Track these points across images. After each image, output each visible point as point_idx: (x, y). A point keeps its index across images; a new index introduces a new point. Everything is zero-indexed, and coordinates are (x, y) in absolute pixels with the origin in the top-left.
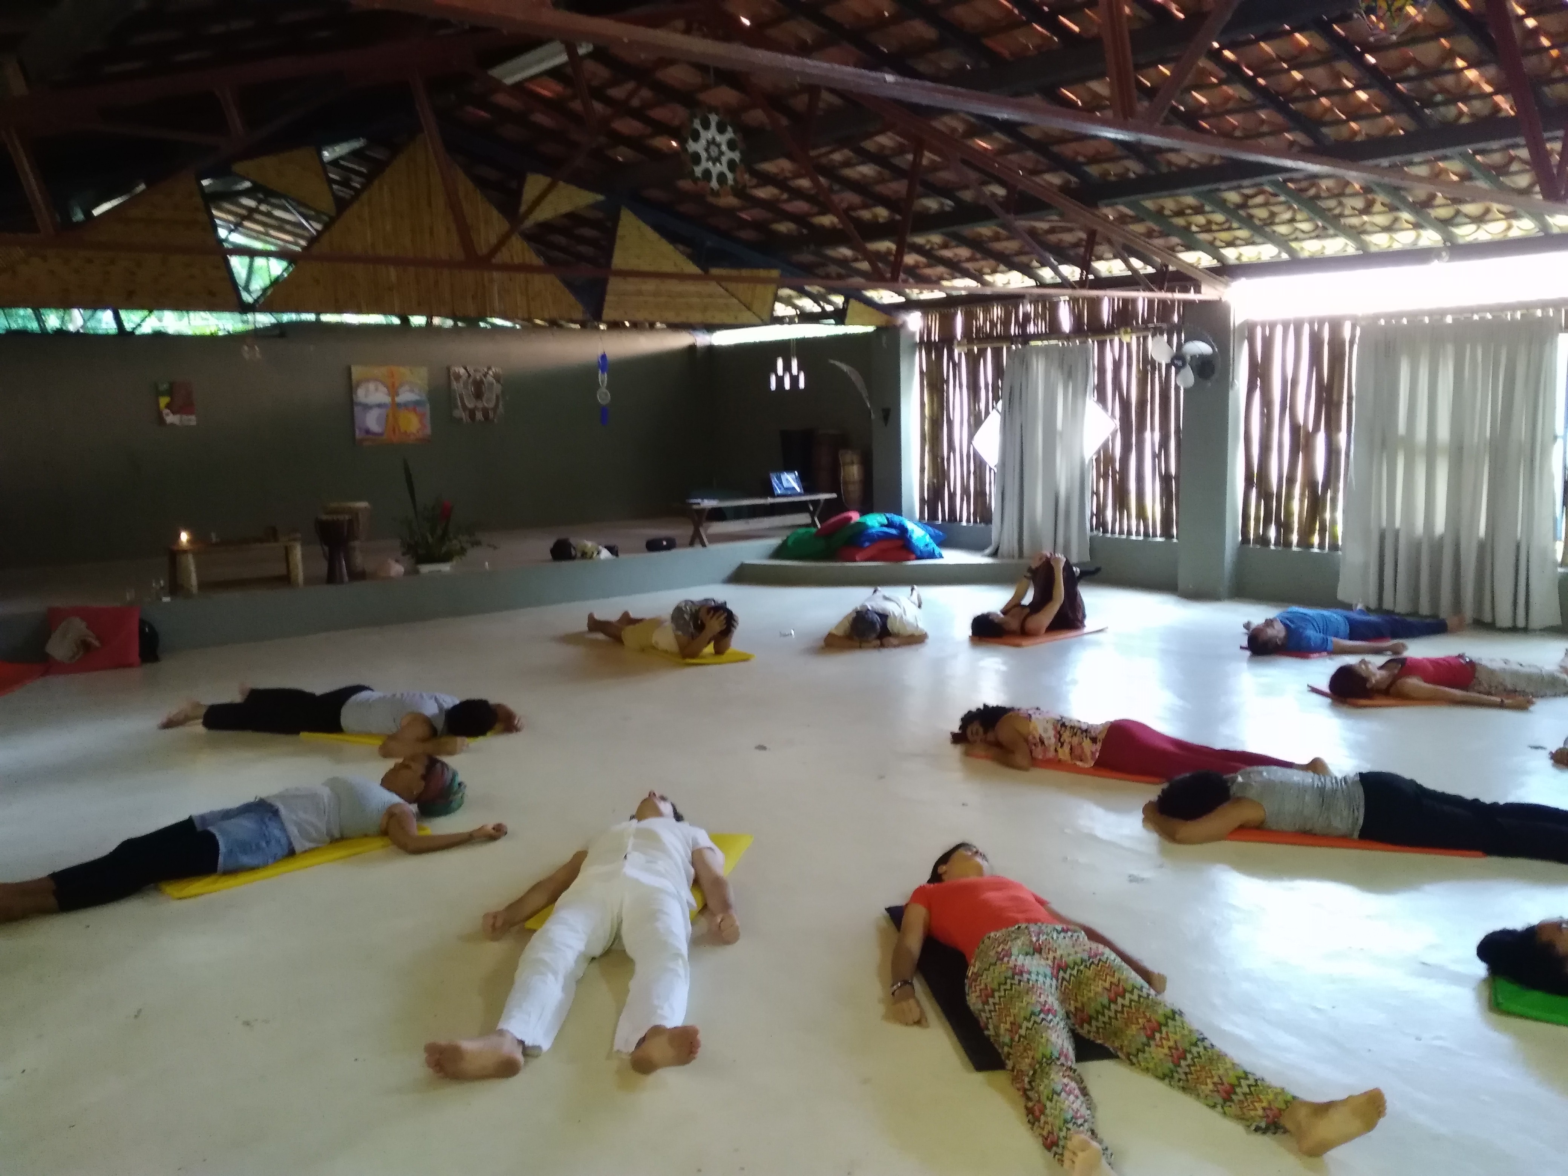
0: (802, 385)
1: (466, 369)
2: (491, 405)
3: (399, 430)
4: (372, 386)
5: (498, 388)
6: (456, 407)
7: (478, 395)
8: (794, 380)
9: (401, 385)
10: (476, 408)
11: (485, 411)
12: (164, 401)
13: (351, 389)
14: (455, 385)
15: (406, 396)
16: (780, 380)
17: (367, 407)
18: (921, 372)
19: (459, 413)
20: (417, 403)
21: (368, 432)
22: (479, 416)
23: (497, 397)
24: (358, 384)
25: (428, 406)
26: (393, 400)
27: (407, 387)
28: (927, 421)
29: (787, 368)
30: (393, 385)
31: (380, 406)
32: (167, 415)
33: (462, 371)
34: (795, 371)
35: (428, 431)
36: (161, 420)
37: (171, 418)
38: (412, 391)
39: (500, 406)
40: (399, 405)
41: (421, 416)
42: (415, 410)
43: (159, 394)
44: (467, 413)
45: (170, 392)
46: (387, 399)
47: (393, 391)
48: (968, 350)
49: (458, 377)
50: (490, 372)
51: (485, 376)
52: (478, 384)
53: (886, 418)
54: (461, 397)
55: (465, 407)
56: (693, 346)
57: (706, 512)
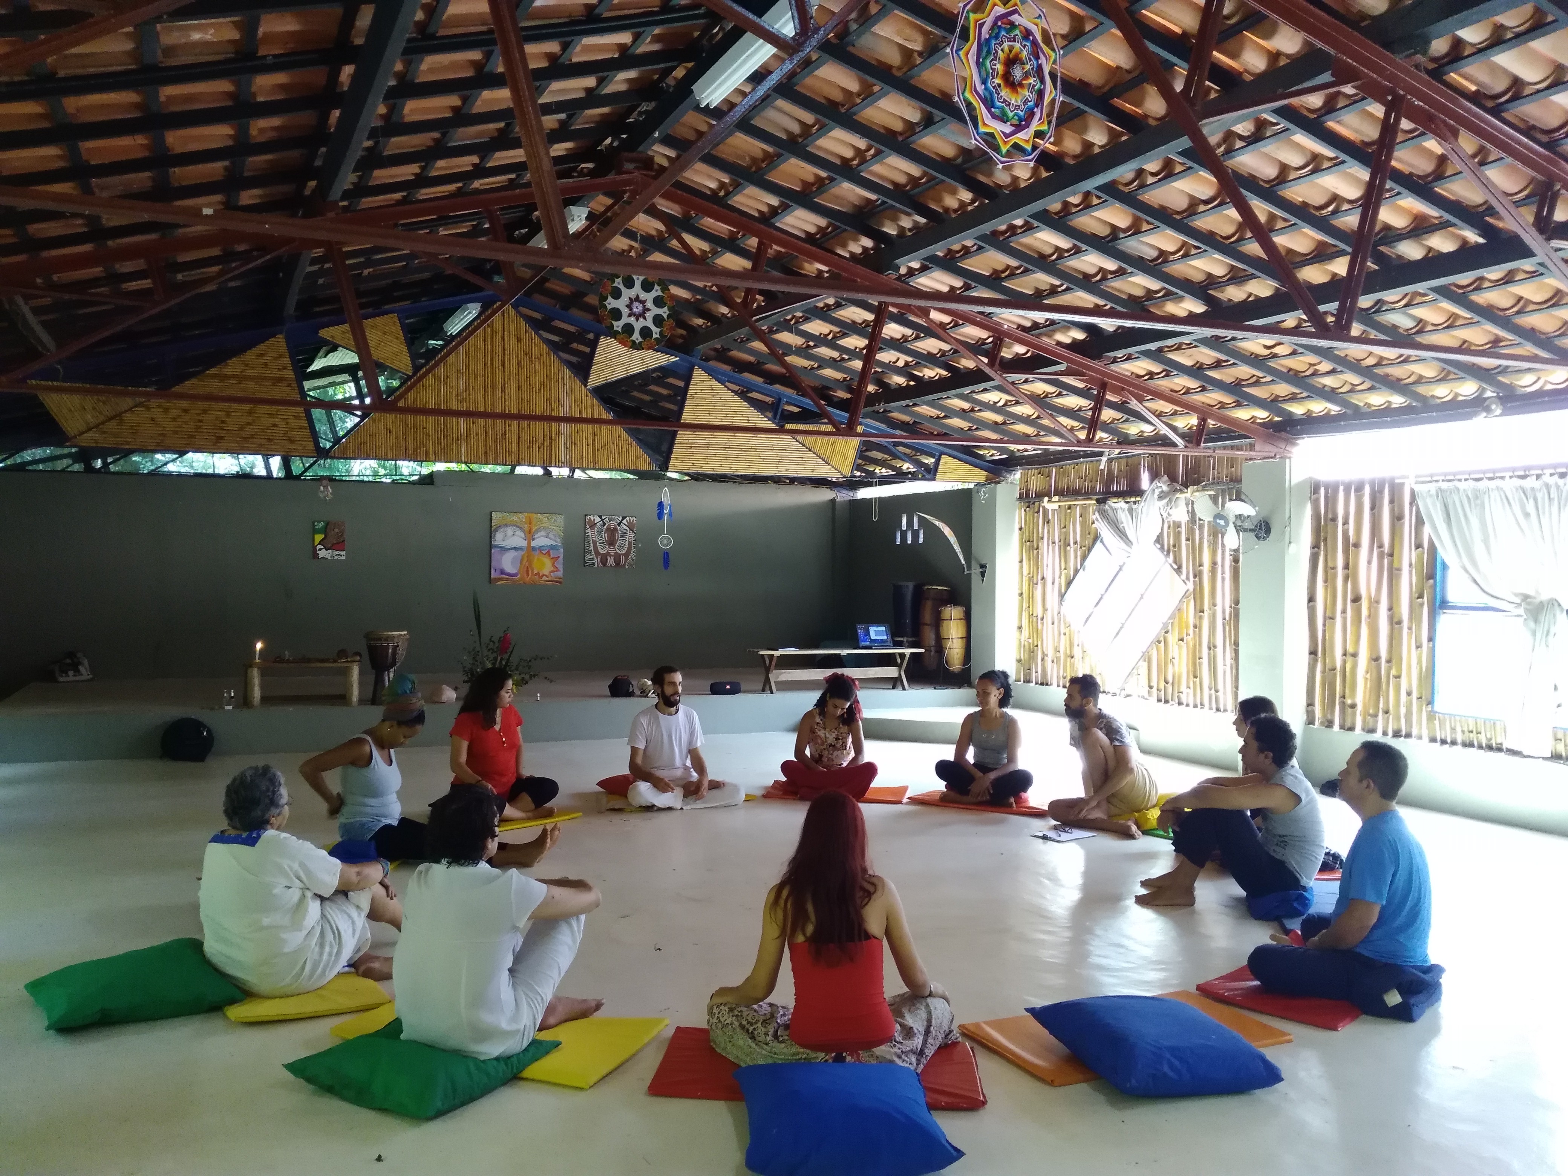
0: (921, 540)
1: (600, 517)
2: (624, 551)
3: (532, 572)
4: (509, 531)
5: (631, 536)
6: (590, 552)
7: (611, 542)
8: (915, 535)
9: (538, 530)
10: (608, 554)
11: (617, 557)
12: (319, 537)
13: (491, 534)
14: (589, 532)
15: (541, 541)
16: (904, 535)
17: (503, 549)
18: (1020, 529)
19: (591, 557)
20: (553, 548)
21: (502, 572)
22: (610, 561)
23: (630, 543)
24: (498, 528)
25: (562, 550)
26: (529, 543)
27: (543, 533)
28: (1024, 578)
29: (910, 523)
30: (530, 532)
31: (515, 549)
32: (320, 550)
33: (598, 519)
34: (916, 527)
35: (560, 574)
36: (315, 556)
37: (323, 553)
38: (548, 536)
39: (632, 553)
40: (534, 549)
41: (555, 560)
42: (549, 553)
43: (315, 532)
44: (599, 558)
45: (325, 530)
46: (524, 544)
47: (530, 535)
48: (1059, 506)
49: (593, 525)
50: (624, 521)
51: (619, 524)
52: (612, 532)
53: (983, 574)
54: (595, 543)
55: (597, 553)
56: (833, 501)
57: (775, 659)
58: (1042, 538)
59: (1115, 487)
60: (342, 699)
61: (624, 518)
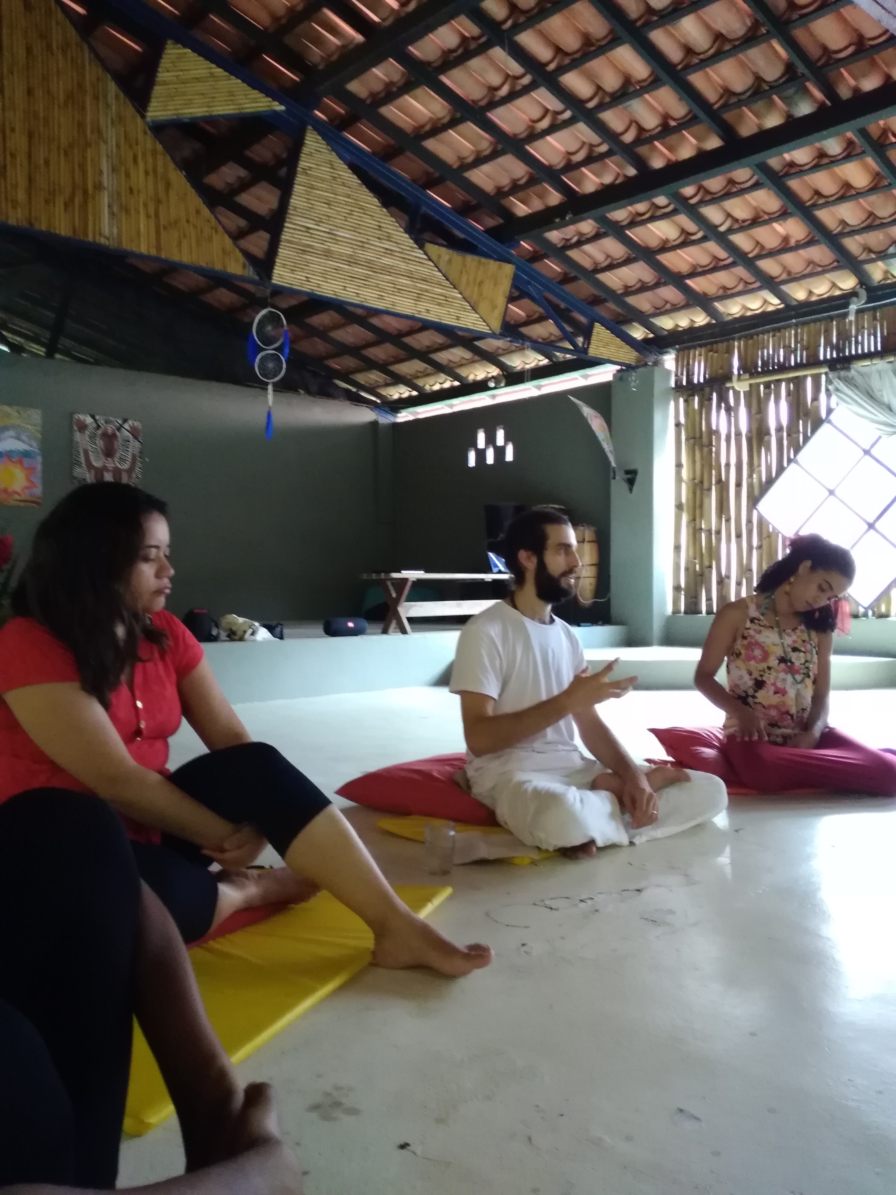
0: (509, 457)
1: (93, 417)
2: (126, 466)
5: (135, 446)
6: (79, 464)
7: (109, 453)
8: (500, 452)
9: (6, 428)
10: (105, 468)
11: (117, 474)
14: (78, 436)
15: (8, 444)
16: (481, 455)
18: (678, 425)
19: (81, 471)
20: (26, 454)
23: (134, 457)
25: (39, 459)
27: (11, 433)
29: (491, 440)
33: (89, 420)
34: (501, 441)
35: (38, 491)
38: (18, 438)
39: (137, 470)
41: (30, 471)
42: (20, 462)
44: (93, 472)
48: (751, 385)
49: (83, 427)
50: (126, 426)
51: (119, 429)
52: (109, 439)
53: (631, 482)
54: (86, 452)
55: (90, 466)
56: (374, 424)
57: (409, 584)
61: (125, 421)
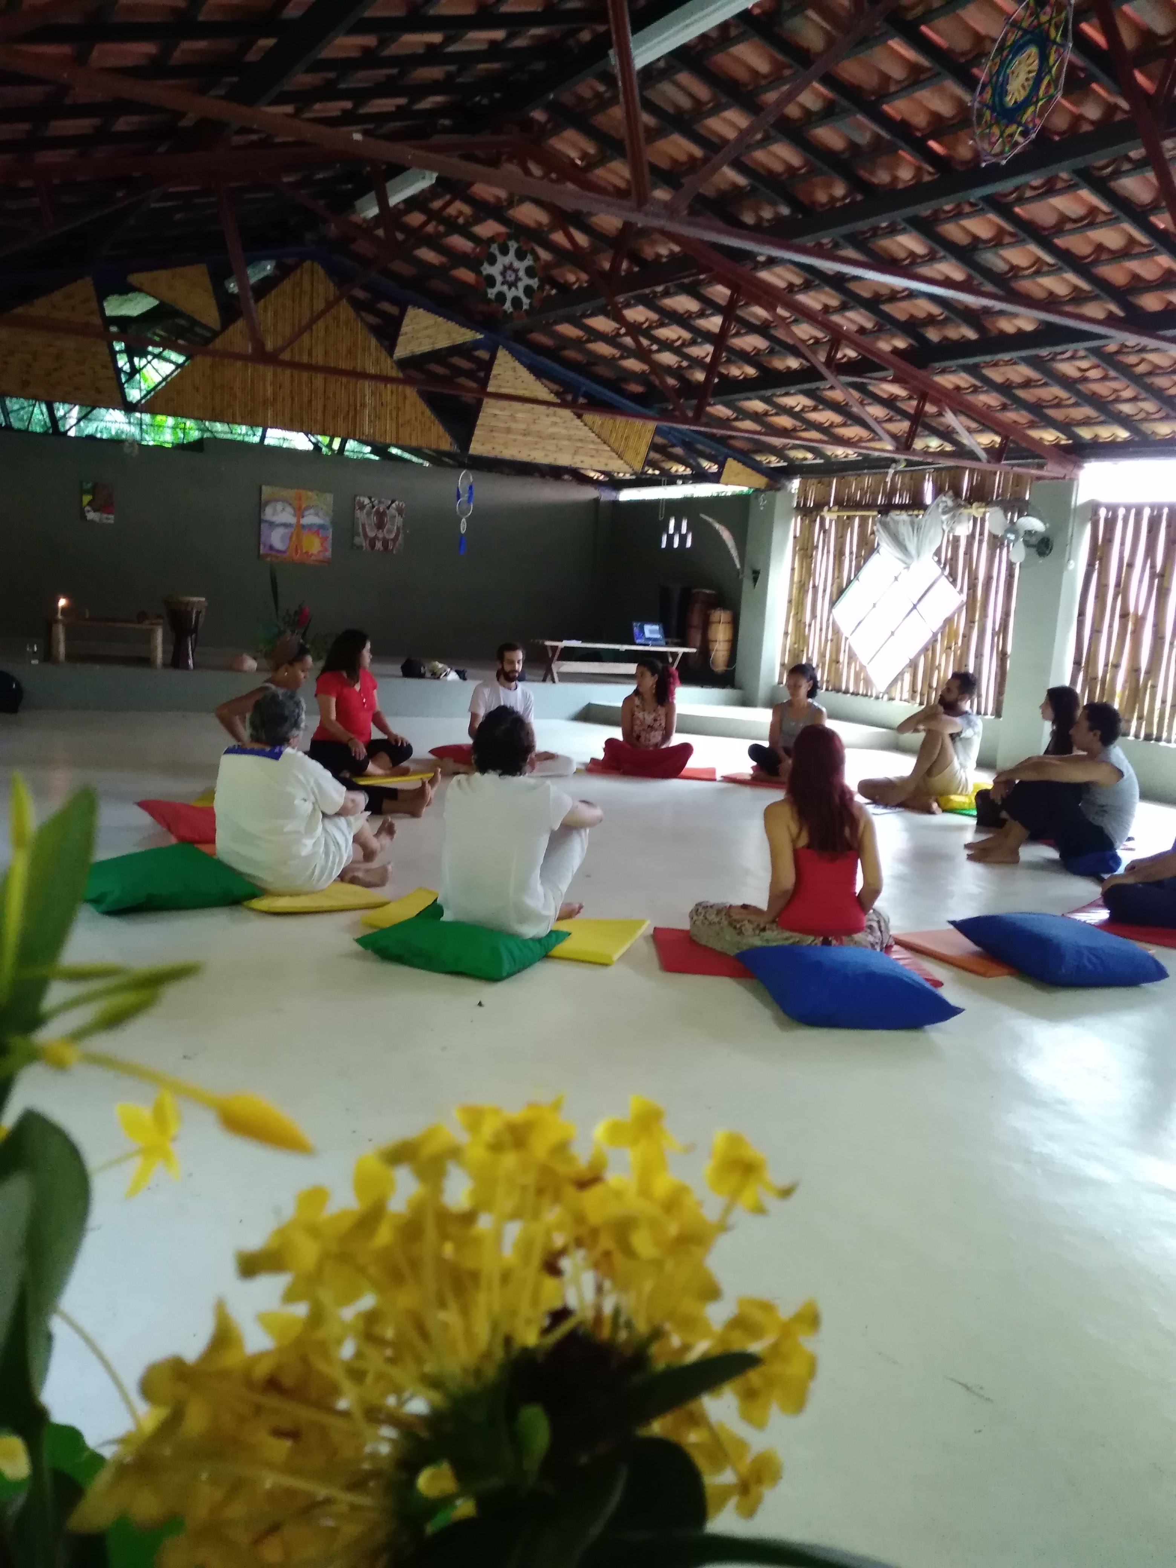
0: (689, 544)
1: (370, 498)
2: (392, 536)
3: (302, 550)
4: (279, 506)
5: (399, 520)
6: (358, 535)
7: (380, 526)
8: (683, 539)
9: (308, 508)
10: (376, 538)
11: (385, 542)
12: (87, 498)
13: (260, 507)
14: (358, 513)
15: (310, 519)
16: (670, 539)
17: (272, 525)
18: (795, 537)
19: (359, 540)
20: (322, 527)
21: (271, 548)
22: (379, 545)
23: (398, 529)
24: (267, 503)
25: (331, 530)
26: (298, 521)
27: (312, 511)
28: (795, 586)
29: (678, 527)
30: (300, 508)
31: (285, 525)
32: (88, 511)
33: (367, 501)
34: (684, 530)
35: (329, 554)
36: (83, 517)
37: (91, 515)
38: (317, 514)
39: (400, 538)
40: (303, 527)
41: (324, 539)
42: (317, 532)
43: (84, 492)
44: (368, 542)
45: (93, 491)
46: (292, 520)
47: (299, 512)
48: (838, 516)
49: (362, 507)
50: (394, 505)
51: (388, 508)
52: (381, 515)
53: (755, 580)
54: (363, 525)
55: (366, 536)
56: (596, 501)
57: (559, 650)
58: (817, 547)
59: (897, 500)
60: (146, 661)
61: (393, 502)
